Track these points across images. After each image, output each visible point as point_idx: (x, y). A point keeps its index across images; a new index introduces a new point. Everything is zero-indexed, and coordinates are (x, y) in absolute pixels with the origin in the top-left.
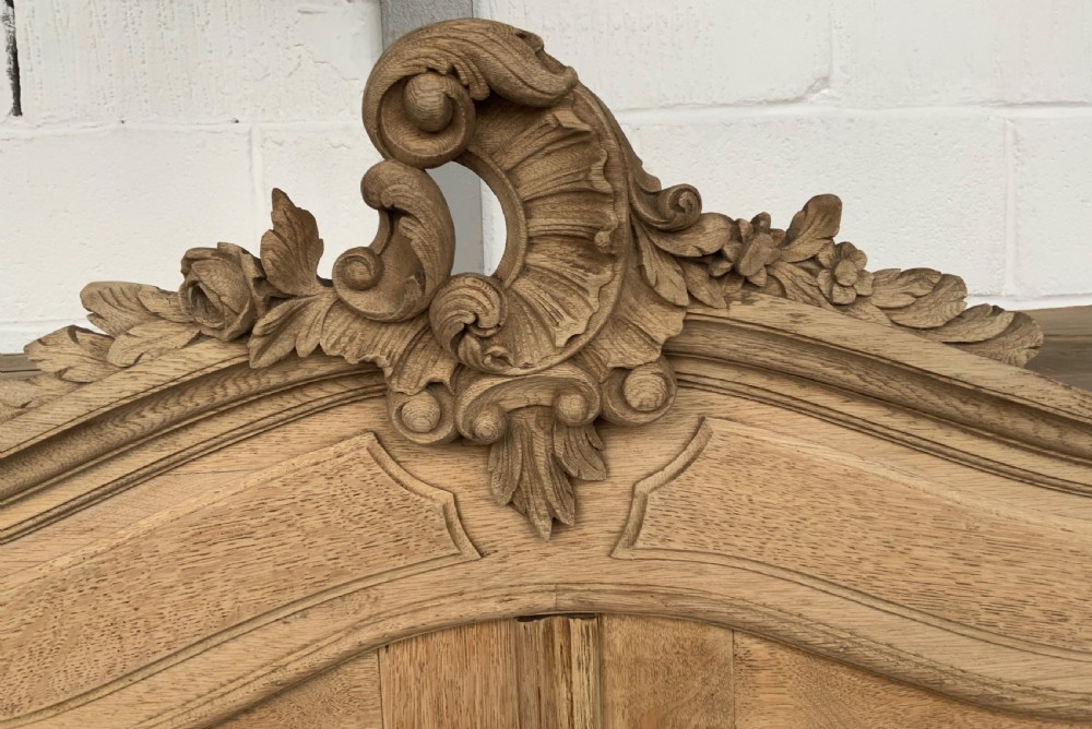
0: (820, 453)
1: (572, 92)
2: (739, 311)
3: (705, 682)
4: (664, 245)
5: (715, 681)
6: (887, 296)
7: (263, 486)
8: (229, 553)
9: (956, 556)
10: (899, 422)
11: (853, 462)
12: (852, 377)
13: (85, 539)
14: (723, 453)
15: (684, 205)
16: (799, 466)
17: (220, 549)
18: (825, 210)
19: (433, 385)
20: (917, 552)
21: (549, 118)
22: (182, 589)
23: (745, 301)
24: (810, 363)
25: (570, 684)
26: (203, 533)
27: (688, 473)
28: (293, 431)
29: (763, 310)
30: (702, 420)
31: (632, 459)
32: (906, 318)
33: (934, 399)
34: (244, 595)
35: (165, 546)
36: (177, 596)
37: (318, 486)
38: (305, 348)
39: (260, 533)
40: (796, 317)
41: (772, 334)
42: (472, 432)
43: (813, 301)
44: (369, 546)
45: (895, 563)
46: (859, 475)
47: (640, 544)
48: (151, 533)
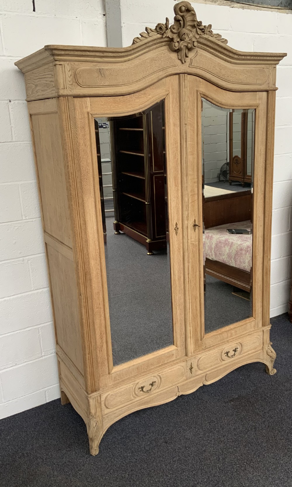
0: (208, 56)
1: (193, 10)
2: (204, 36)
3: (196, 84)
4: (199, 27)
5: (197, 84)
6: (215, 36)
7: (157, 54)
8: (154, 62)
9: (219, 69)
10: (214, 52)
11: (210, 57)
12: (212, 45)
13: (139, 60)
14: (199, 55)
15: (200, 23)
16: (206, 57)
17: (153, 62)
18: (210, 26)
19: (178, 42)
20: (216, 68)
21: (191, 12)
22: (150, 67)
23: (204, 35)
24: (209, 43)
25: (185, 82)
26: (153, 60)
27: (196, 57)
28: (159, 49)
29: (205, 36)
30: (197, 51)
31: (191, 55)
32: (217, 39)
33: (218, 48)
34: (156, 68)
35: (148, 61)
36: (149, 67)
37: (162, 55)
38: (167, 36)
39: (157, 60)
40: (208, 37)
41: (206, 39)
42: (181, 47)
43: (209, 35)
44: (167, 63)
45: (214, 69)
46: (211, 58)
47: (192, 65)
48: (147, 59)
